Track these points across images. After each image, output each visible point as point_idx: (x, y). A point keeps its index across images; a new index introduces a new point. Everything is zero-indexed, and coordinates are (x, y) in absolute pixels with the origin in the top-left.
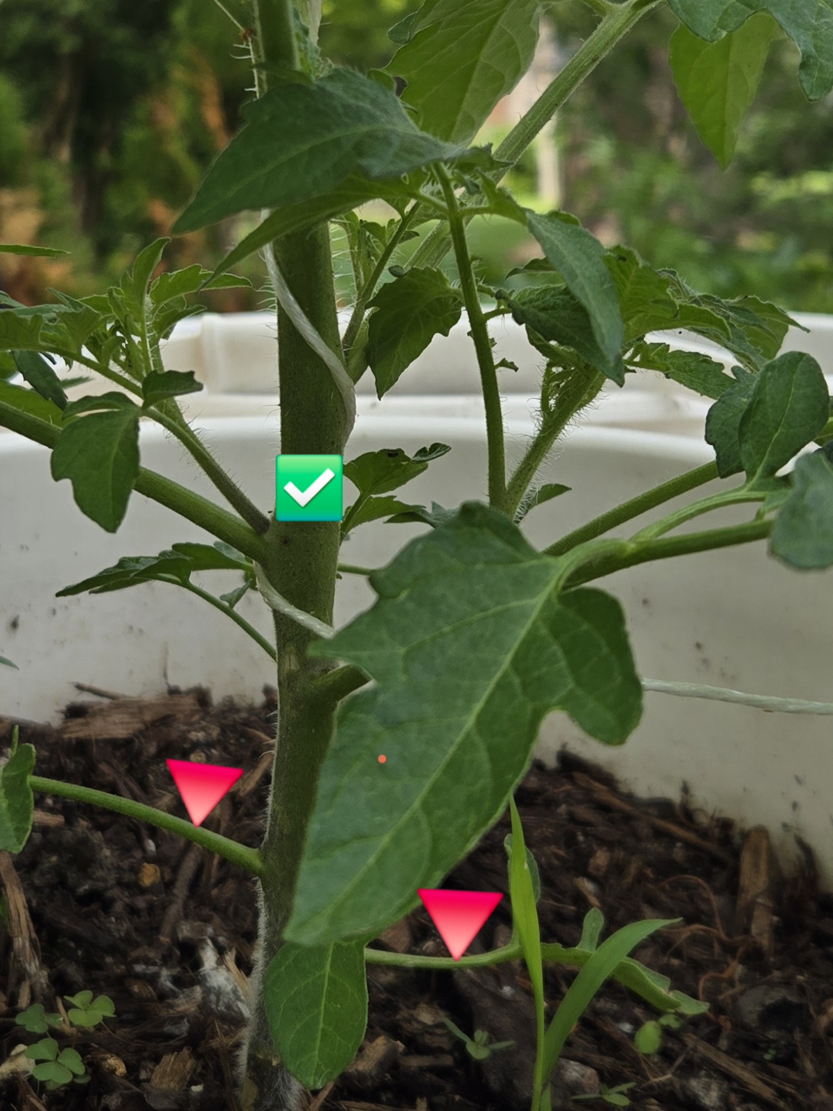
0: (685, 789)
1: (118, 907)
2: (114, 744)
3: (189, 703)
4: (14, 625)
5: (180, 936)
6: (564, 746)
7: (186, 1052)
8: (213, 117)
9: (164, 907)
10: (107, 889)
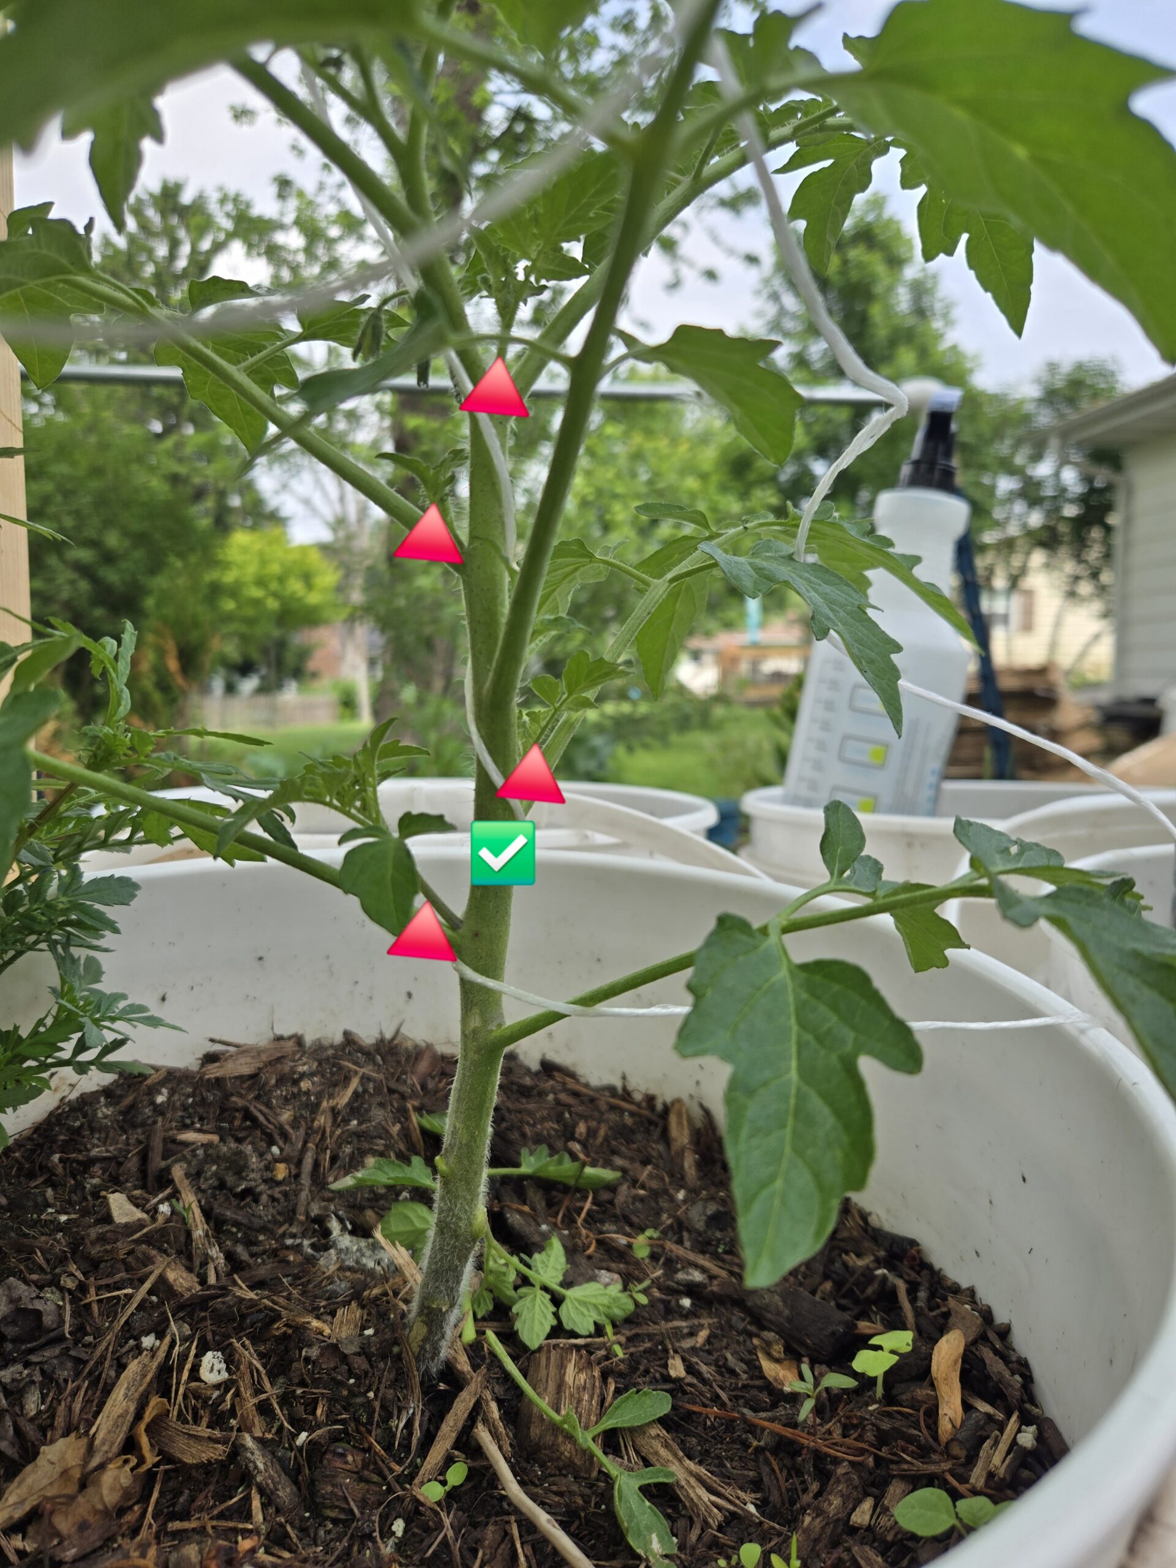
0: (624, 1078)
1: (264, 1198)
2: (241, 1078)
3: (290, 1045)
4: (163, 999)
5: (312, 1215)
6: (544, 1055)
7: (354, 1304)
8: (173, 664)
9: (296, 1193)
10: (257, 1186)
